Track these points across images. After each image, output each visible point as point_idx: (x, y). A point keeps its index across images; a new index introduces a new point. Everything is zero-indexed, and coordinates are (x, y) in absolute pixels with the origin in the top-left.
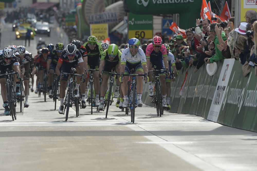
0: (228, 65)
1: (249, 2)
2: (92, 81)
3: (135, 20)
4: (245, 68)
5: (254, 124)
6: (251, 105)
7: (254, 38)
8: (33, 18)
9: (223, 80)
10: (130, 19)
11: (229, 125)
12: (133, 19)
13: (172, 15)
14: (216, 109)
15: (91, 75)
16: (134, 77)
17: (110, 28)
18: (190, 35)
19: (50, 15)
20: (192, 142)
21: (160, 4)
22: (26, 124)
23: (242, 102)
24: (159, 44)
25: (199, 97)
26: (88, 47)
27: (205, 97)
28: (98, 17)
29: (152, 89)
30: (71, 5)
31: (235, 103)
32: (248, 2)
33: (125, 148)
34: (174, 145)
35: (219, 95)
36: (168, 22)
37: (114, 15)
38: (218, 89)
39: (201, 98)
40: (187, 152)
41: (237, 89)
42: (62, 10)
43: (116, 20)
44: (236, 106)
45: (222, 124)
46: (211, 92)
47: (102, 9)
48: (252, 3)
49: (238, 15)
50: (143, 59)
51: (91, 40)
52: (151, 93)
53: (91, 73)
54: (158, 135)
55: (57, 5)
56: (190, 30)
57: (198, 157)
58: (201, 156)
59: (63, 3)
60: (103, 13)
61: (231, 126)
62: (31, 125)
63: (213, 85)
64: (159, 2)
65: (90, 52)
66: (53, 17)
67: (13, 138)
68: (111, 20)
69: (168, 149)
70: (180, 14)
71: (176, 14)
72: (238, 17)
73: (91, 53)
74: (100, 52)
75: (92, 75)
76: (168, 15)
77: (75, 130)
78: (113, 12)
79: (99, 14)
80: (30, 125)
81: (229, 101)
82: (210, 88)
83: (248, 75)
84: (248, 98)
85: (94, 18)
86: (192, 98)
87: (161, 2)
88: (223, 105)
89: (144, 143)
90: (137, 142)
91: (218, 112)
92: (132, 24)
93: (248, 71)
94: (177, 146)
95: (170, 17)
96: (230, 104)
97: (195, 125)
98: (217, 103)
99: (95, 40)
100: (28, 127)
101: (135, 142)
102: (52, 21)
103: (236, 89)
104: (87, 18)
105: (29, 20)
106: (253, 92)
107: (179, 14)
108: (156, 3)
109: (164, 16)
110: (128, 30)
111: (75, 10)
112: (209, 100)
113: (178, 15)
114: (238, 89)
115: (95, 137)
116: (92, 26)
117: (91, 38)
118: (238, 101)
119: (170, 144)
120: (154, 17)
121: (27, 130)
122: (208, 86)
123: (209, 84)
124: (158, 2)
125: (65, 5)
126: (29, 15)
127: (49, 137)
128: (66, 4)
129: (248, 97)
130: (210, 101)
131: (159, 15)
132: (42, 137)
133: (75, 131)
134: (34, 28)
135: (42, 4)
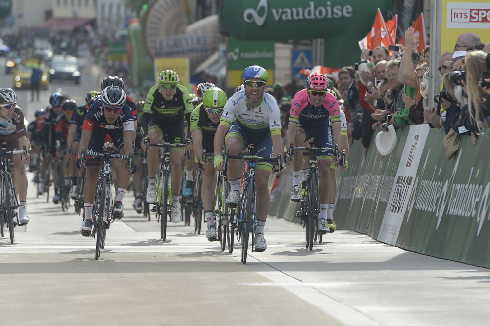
0: (417, 137)
1: (458, 18)
2: (167, 169)
3: (240, 51)
4: (450, 141)
5: (467, 250)
6: (460, 212)
7: (466, 84)
8: (47, 48)
9: (408, 165)
10: (230, 49)
11: (419, 251)
12: (237, 50)
13: (311, 40)
14: (394, 220)
15: (166, 156)
16: (252, 162)
17: (193, 65)
18: (346, 78)
19: (79, 42)
20: (348, 284)
21: (288, 20)
22: (32, 250)
23: (443, 208)
24: (322, 87)
25: (362, 198)
26: (160, 95)
27: (374, 198)
28: (171, 43)
29: (298, 187)
30: (117, 23)
31: (430, 209)
32: (456, 17)
33: (221, 296)
34: (314, 288)
35: (399, 194)
36: (302, 55)
37: (202, 41)
38: (398, 183)
39: (367, 200)
40: (340, 302)
41: (434, 182)
42: (101, 31)
43: (206, 50)
44: (433, 214)
45: (407, 248)
46: (386, 188)
47: (179, 29)
48: (463, 19)
49: (436, 42)
50: (275, 122)
51: (166, 78)
52: (296, 193)
53: (166, 151)
54: (283, 270)
55: (92, 23)
56: (346, 70)
57: (360, 312)
58: (366, 309)
59: (103, 18)
60: (180, 36)
61: (424, 253)
62: (42, 252)
63: (389, 175)
64: (286, 16)
65: (163, 107)
66: (84, 46)
67: (7, 276)
68: (197, 50)
69: (303, 296)
70: (325, 39)
71: (319, 41)
72: (436, 45)
73: (165, 108)
74: (186, 106)
75: (168, 156)
76: (303, 41)
77: (126, 261)
78: (200, 34)
79: (173, 37)
80: (39, 252)
81: (418, 205)
82: (383, 180)
83: (455, 154)
84: (455, 199)
85: (164, 45)
86: (350, 200)
87: (289, 17)
88: (407, 212)
89: (257, 284)
90: (243, 284)
91: (397, 227)
92: (235, 58)
93: (455, 148)
94: (320, 291)
95: (306, 45)
96: (422, 212)
97: (353, 252)
98: (396, 209)
99: (173, 79)
100: (37, 254)
101: (239, 284)
102: (81, 53)
103: (431, 182)
104: (151, 45)
105: (38, 52)
106: (463, 187)
107: (323, 40)
108: (280, 18)
109: (295, 44)
110: (228, 69)
111: (125, 32)
112: (380, 203)
113: (321, 42)
114: (437, 182)
115: (164, 274)
116: (158, 63)
117: (165, 74)
118: (436, 205)
119: (307, 287)
120: (278, 45)
121: (35, 261)
122: (378, 177)
123: (382, 173)
124: (284, 17)
125: (106, 23)
126: (38, 43)
127: (76, 274)
128: (109, 20)
129: (454, 197)
130: (383, 206)
131: (284, 41)
132: (61, 274)
133: (126, 263)
134: (49, 68)
135: (62, 20)
